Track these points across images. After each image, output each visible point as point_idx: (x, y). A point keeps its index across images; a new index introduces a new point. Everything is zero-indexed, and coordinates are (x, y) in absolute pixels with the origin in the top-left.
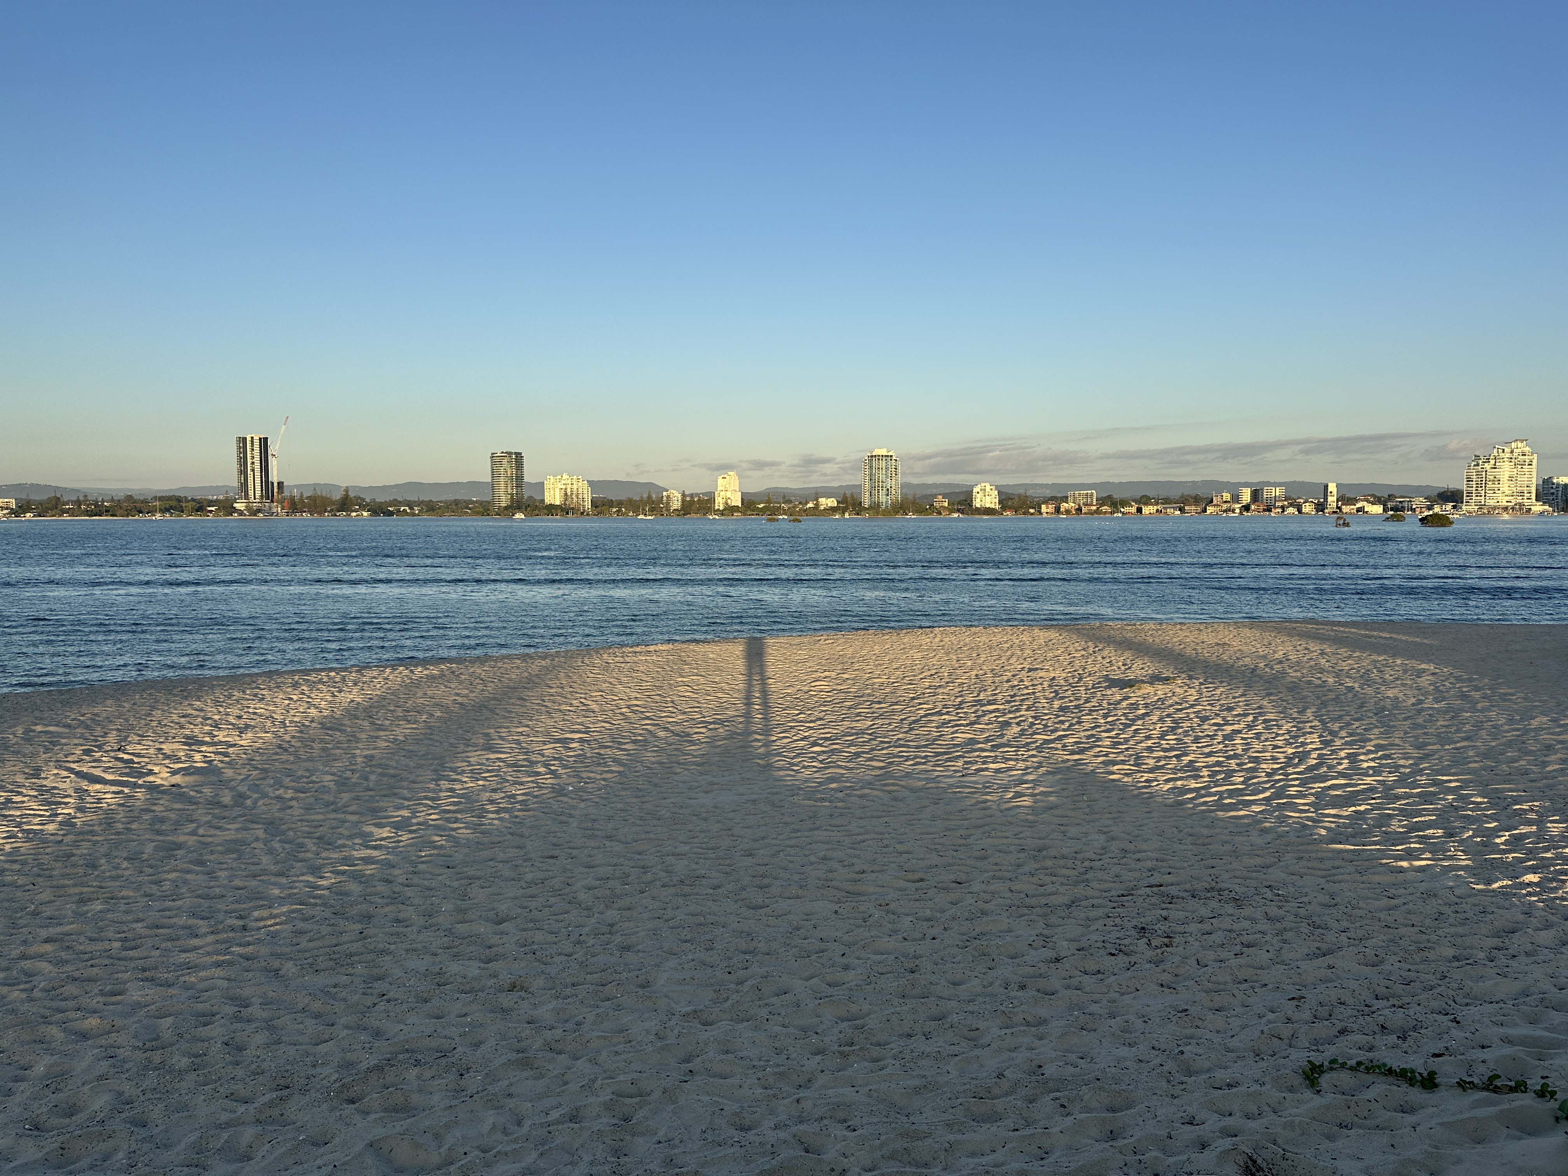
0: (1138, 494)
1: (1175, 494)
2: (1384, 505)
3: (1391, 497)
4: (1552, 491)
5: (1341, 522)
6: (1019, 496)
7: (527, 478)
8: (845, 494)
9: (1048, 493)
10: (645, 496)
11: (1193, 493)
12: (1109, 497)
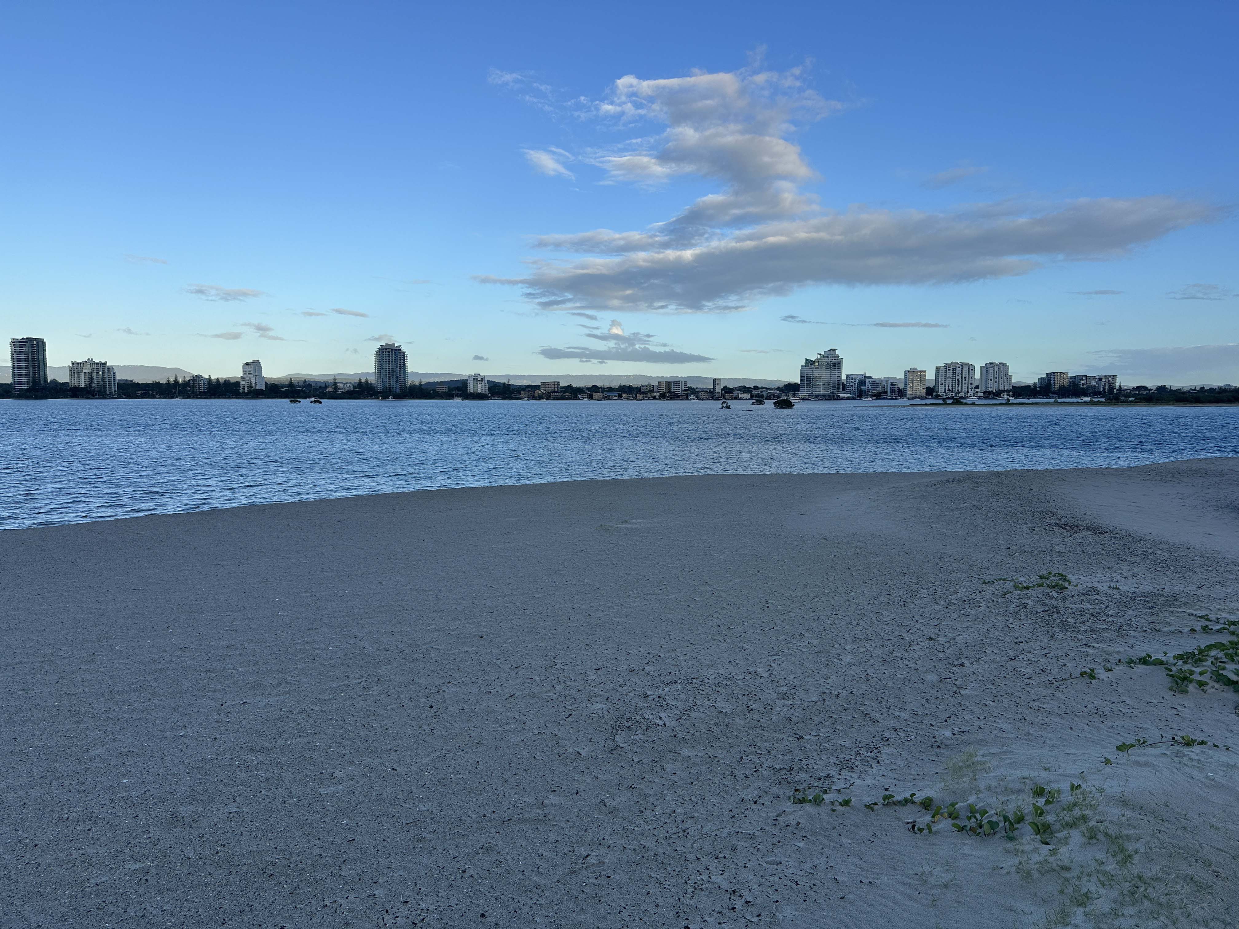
0: (590, 385)
1: (615, 384)
2: (751, 394)
3: (756, 388)
4: (852, 384)
5: (725, 405)
6: (504, 384)
7: (48, 364)
8: (360, 380)
9: (525, 383)
10: (172, 380)
11: (626, 383)
12: (570, 386)
